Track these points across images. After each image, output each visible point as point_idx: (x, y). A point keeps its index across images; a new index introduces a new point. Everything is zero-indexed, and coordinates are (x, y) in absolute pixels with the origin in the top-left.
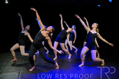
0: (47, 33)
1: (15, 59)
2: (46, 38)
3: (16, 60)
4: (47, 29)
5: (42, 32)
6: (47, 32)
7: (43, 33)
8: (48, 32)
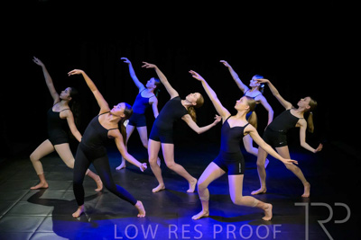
0: (112, 121)
1: (44, 183)
2: (109, 133)
3: (46, 186)
4: (112, 111)
5: (100, 118)
6: (113, 118)
7: (104, 119)
8: (115, 118)
